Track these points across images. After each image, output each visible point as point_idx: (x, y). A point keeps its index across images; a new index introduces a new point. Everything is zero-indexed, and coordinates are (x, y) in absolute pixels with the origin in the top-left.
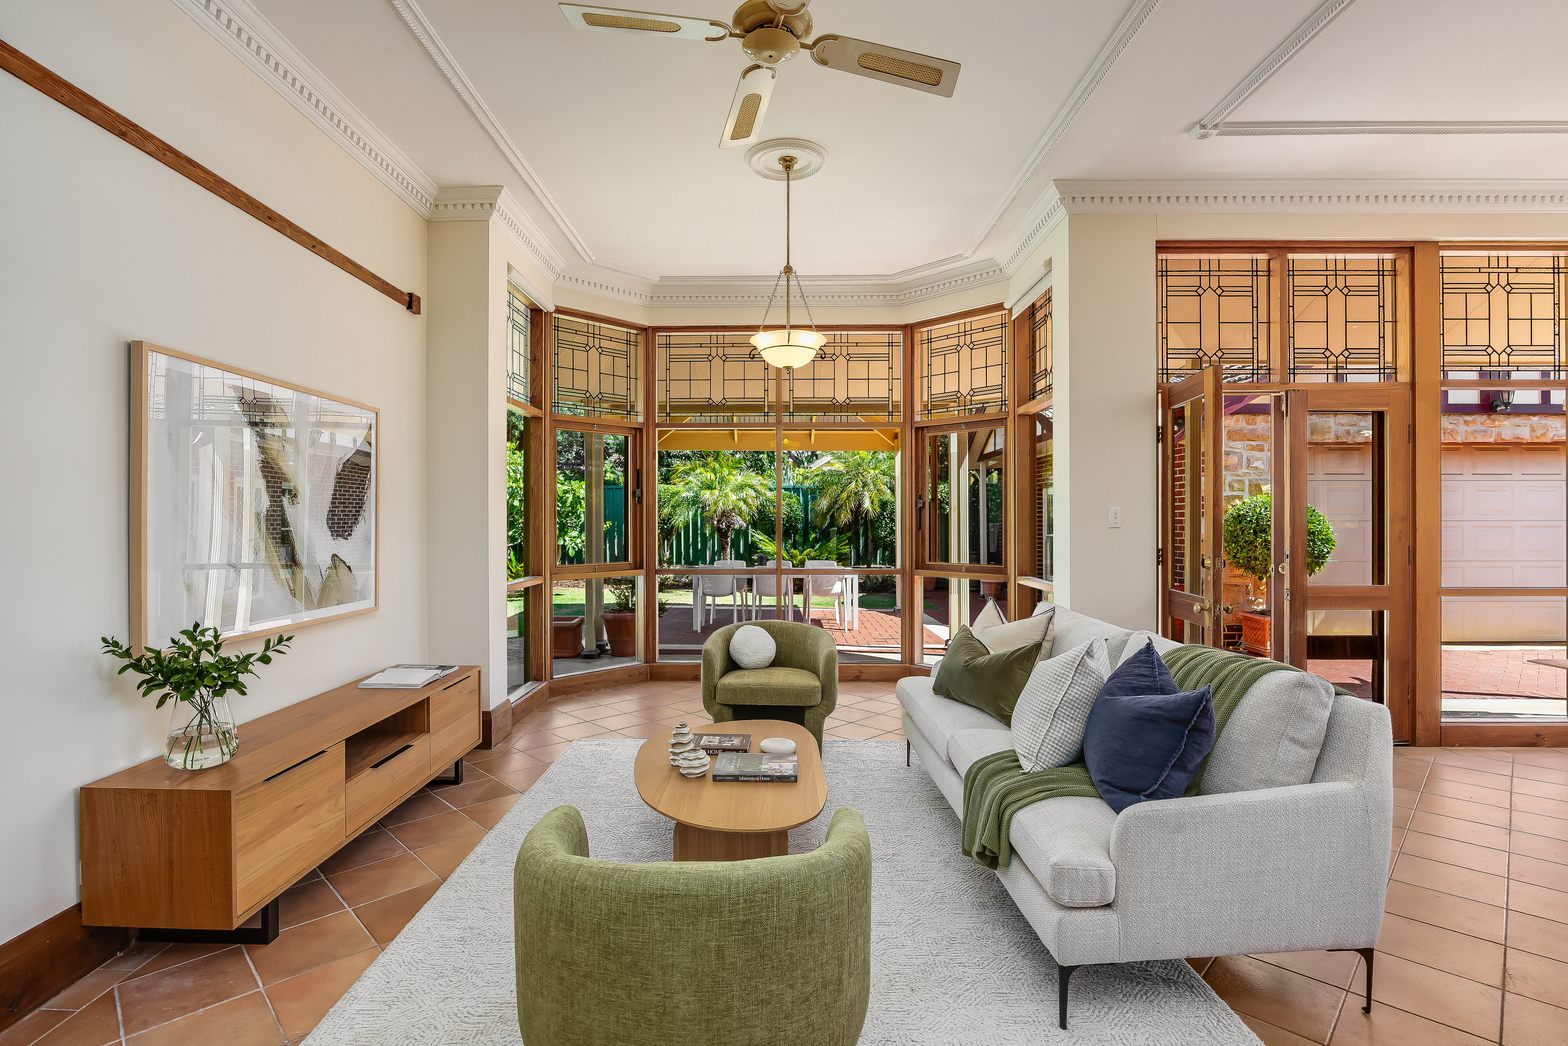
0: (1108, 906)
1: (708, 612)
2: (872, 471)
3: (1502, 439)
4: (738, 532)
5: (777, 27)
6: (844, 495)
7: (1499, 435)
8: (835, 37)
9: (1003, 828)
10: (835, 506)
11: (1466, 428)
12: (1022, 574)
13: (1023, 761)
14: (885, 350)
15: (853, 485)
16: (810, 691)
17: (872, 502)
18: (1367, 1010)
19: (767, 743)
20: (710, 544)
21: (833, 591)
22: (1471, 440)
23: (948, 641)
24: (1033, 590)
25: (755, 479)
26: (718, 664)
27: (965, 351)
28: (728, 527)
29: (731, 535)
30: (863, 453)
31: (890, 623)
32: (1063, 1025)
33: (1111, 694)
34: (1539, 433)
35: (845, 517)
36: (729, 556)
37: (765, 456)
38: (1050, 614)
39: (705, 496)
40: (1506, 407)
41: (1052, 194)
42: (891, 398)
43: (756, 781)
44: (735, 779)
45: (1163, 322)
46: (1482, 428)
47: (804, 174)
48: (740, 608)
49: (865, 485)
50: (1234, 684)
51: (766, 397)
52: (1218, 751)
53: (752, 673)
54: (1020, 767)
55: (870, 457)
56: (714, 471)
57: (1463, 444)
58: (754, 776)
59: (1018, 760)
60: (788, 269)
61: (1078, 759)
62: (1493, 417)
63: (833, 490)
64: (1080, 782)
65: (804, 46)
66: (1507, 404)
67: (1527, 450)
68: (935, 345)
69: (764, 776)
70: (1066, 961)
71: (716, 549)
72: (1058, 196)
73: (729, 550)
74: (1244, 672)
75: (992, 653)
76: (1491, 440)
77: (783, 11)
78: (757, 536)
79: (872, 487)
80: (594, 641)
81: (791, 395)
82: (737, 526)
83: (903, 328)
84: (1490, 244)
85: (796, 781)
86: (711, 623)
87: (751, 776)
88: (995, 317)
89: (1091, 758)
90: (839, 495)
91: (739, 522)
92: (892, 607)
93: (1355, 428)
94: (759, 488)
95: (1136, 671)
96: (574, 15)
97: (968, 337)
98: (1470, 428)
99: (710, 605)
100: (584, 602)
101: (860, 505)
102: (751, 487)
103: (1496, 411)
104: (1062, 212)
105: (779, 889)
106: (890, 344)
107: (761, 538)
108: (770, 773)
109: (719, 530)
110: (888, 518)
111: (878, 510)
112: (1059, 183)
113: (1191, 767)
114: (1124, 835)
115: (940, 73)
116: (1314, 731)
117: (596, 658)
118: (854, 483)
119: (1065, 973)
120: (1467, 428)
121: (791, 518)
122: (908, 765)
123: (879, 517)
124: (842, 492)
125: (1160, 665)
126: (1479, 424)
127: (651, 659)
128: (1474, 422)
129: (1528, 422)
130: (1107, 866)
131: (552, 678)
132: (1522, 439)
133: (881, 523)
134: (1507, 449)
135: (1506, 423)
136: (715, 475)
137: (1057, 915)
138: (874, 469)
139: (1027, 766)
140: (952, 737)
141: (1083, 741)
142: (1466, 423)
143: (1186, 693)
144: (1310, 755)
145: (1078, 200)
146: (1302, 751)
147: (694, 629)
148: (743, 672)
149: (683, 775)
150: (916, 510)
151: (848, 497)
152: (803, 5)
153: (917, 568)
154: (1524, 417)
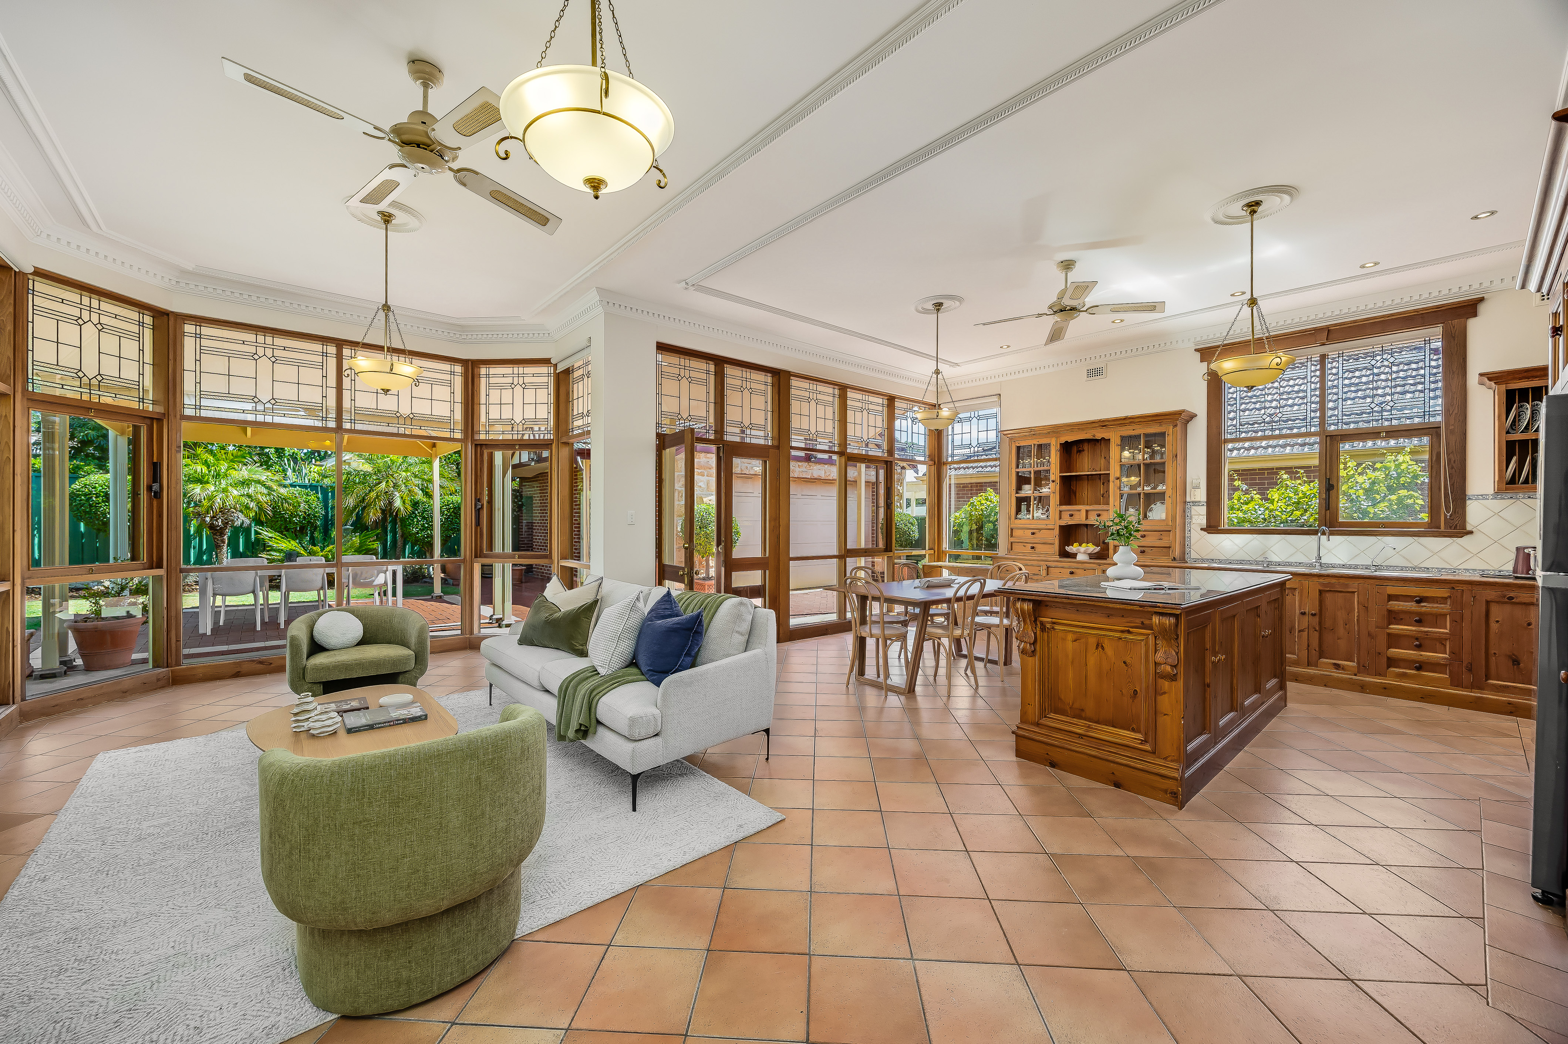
0: (657, 735)
1: (217, 614)
2: (404, 474)
3: (814, 475)
4: (236, 531)
5: (432, 151)
6: (373, 495)
7: (812, 473)
8: (476, 173)
9: (593, 710)
10: (363, 505)
12: (564, 558)
13: (600, 670)
14: (448, 377)
15: (383, 485)
16: (407, 658)
17: (404, 502)
18: (767, 759)
19: (384, 700)
20: (195, 542)
21: (375, 583)
22: (801, 476)
23: (492, 616)
24: (572, 568)
25: (263, 475)
26: (305, 649)
27: (518, 390)
28: (226, 524)
29: (228, 532)
30: (394, 457)
31: (432, 608)
32: (634, 810)
33: (651, 621)
34: (828, 474)
35: (373, 515)
36: (225, 555)
37: (273, 450)
38: (600, 581)
39: (195, 491)
40: (815, 459)
41: (593, 297)
42: (452, 417)
43: (390, 726)
44: (371, 727)
45: (659, 394)
46: (807, 471)
47: (400, 229)
48: (263, 607)
49: (395, 486)
50: (712, 606)
51: (324, 402)
52: (704, 644)
53: (342, 652)
54: (599, 674)
55: (401, 460)
56: (206, 463)
58: (389, 722)
59: (596, 670)
60: (386, 307)
61: (633, 663)
62: (809, 464)
63: (360, 490)
64: (636, 675)
65: (450, 169)
67: (823, 482)
68: (492, 380)
69: (397, 720)
70: (635, 772)
71: (205, 547)
72: (598, 298)
73: (225, 548)
74: (715, 601)
75: (562, 610)
76: (809, 475)
77: (441, 144)
78: (266, 533)
79: (403, 488)
80: (58, 656)
81: (353, 405)
82: (238, 523)
83: (464, 362)
85: (426, 718)
86: (221, 623)
87: (385, 723)
88: (544, 369)
89: (642, 660)
90: (366, 495)
91: (241, 519)
92: (430, 595)
93: (750, 465)
94: (270, 483)
95: (663, 607)
96: (236, 73)
97: (521, 379)
98: (801, 470)
99: (221, 607)
100: (40, 614)
101: (391, 503)
102: (258, 482)
103: (811, 461)
104: (600, 310)
105: (510, 737)
106: (452, 373)
107: (270, 535)
108: (402, 717)
109: (212, 527)
110: (420, 516)
111: (410, 508)
112: (600, 290)
113: (693, 653)
114: (665, 695)
115: (548, 220)
116: (745, 627)
117: (61, 676)
118: (384, 483)
119: (635, 778)
121: (309, 515)
122: (491, 705)
123: (410, 516)
124: (370, 491)
125: (675, 602)
127: (174, 663)
128: (802, 466)
129: (823, 468)
130: (657, 712)
131: (23, 699)
132: (821, 476)
133: (412, 520)
135: (816, 468)
136: (208, 468)
137: (630, 746)
138: (406, 471)
139: (602, 671)
140: (543, 668)
141: (634, 653)
142: (798, 466)
143: (689, 614)
144: (742, 639)
145: (611, 304)
146: (740, 637)
147: (201, 631)
148: (332, 653)
149: (313, 735)
150: (475, 511)
151: (377, 497)
152: (460, 148)
153: (476, 557)
154: (823, 465)
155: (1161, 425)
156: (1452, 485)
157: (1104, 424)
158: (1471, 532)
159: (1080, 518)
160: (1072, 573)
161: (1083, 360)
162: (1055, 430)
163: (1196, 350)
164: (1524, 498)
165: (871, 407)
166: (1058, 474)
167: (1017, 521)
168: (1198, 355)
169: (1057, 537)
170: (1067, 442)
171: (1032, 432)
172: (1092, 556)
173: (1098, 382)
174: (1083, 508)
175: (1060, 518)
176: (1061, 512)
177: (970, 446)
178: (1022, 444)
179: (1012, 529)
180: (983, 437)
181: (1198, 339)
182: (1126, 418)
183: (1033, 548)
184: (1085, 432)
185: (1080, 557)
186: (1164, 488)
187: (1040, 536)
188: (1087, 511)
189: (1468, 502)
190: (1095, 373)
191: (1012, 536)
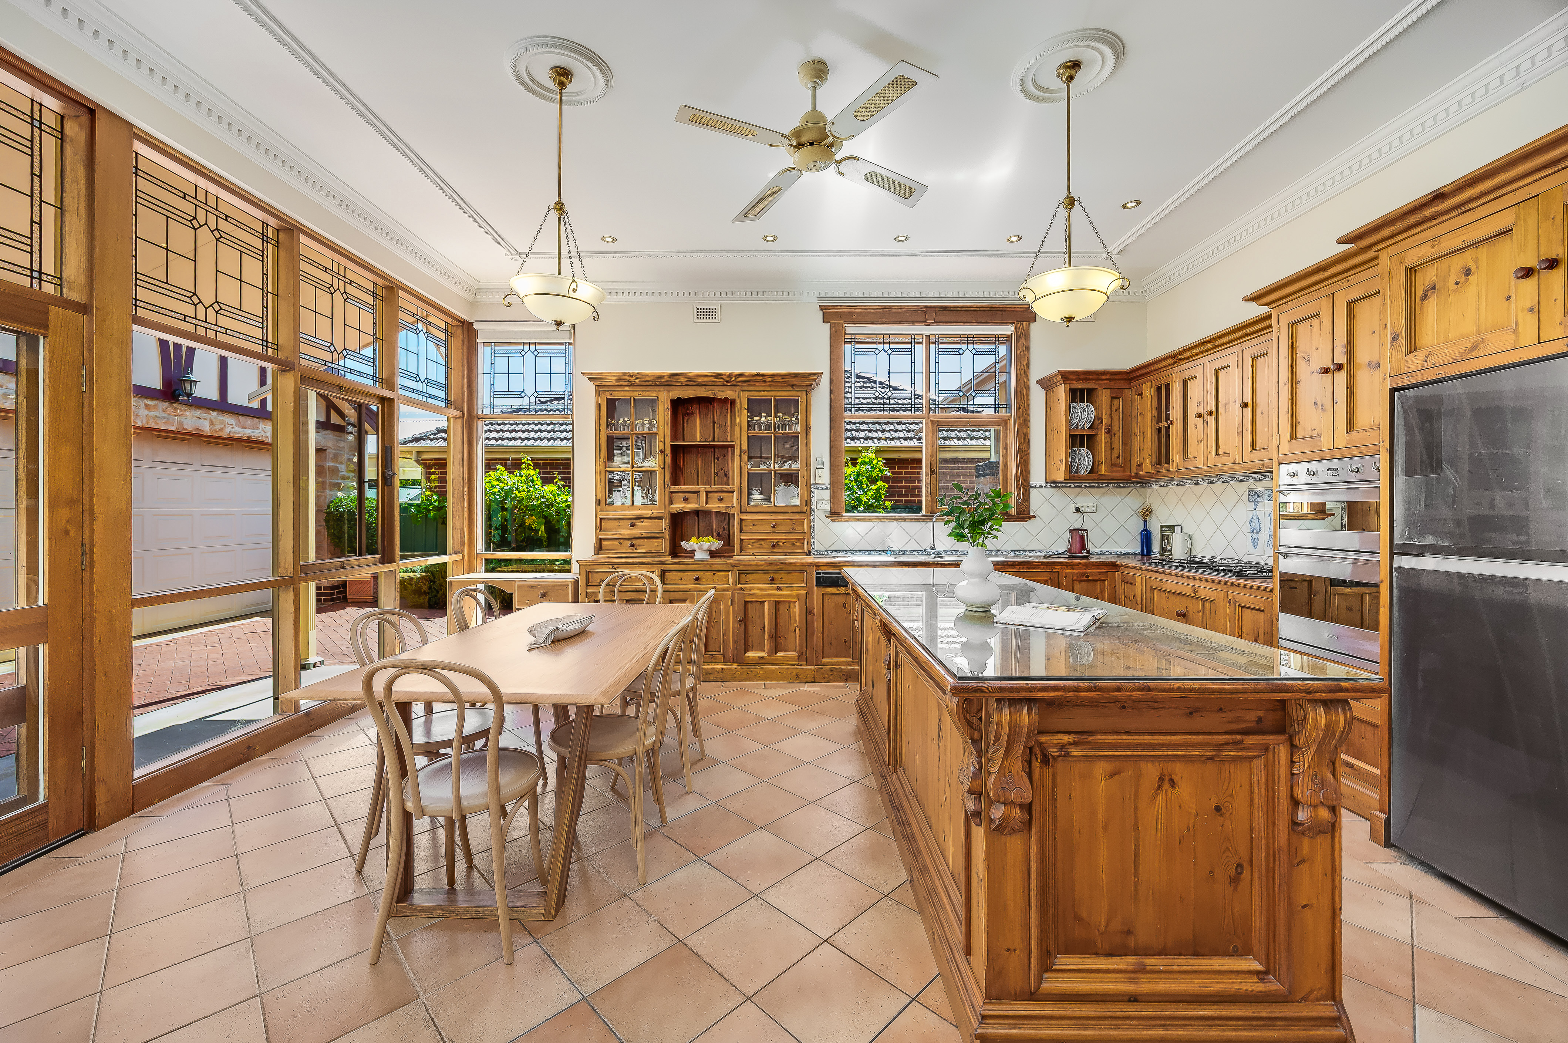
3: (184, 429)
7: (181, 424)
11: (146, 412)
34: (217, 427)
40: (188, 397)
46: (165, 415)
57: (144, 428)
62: (174, 405)
66: (189, 395)
67: (206, 442)
76: (173, 428)
84: (198, 167)
98: (152, 413)
103: (178, 400)
120: (149, 413)
126: (160, 410)
128: (155, 407)
129: (208, 416)
132: (202, 431)
134: (187, 440)
135: (188, 413)
142: (147, 407)
154: (205, 411)
155: (794, 389)
156: (1022, 473)
157: (728, 379)
158: (1034, 517)
159: (697, 504)
160: (697, 579)
161: (693, 294)
162: (664, 380)
163: (821, 308)
164: (1063, 487)
165: (350, 289)
166: (669, 443)
167: (609, 508)
168: (820, 314)
169: (668, 529)
170: (679, 398)
171: (632, 379)
172: (713, 554)
173: (707, 326)
174: (702, 489)
175: (671, 503)
176: (671, 494)
177: (522, 394)
178: (617, 395)
179: (601, 520)
180: (543, 385)
181: (823, 295)
182: (756, 375)
183: (632, 545)
184: (704, 387)
185: (700, 556)
186: (795, 466)
187: (644, 528)
188: (707, 494)
189: (1031, 489)
190: (706, 313)
191: (600, 528)
